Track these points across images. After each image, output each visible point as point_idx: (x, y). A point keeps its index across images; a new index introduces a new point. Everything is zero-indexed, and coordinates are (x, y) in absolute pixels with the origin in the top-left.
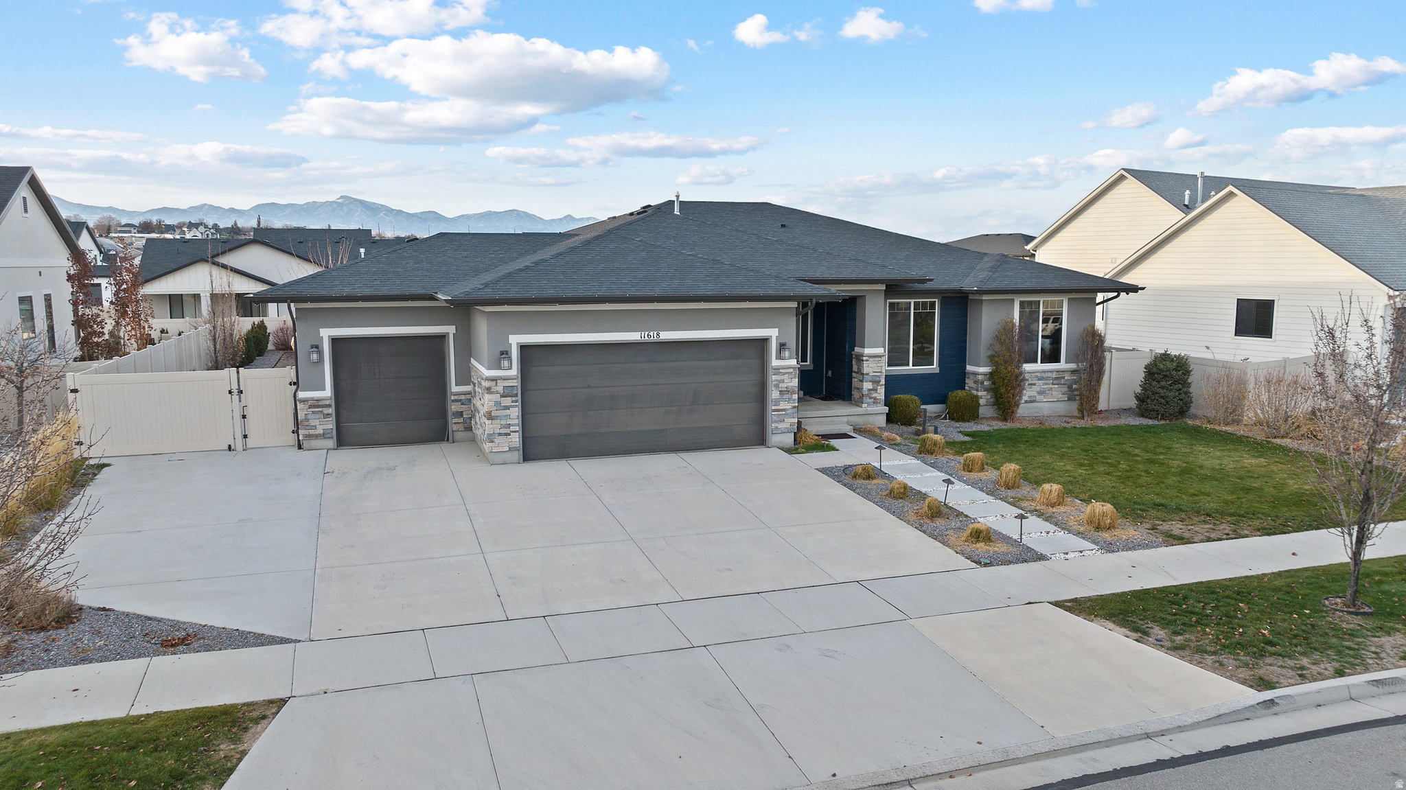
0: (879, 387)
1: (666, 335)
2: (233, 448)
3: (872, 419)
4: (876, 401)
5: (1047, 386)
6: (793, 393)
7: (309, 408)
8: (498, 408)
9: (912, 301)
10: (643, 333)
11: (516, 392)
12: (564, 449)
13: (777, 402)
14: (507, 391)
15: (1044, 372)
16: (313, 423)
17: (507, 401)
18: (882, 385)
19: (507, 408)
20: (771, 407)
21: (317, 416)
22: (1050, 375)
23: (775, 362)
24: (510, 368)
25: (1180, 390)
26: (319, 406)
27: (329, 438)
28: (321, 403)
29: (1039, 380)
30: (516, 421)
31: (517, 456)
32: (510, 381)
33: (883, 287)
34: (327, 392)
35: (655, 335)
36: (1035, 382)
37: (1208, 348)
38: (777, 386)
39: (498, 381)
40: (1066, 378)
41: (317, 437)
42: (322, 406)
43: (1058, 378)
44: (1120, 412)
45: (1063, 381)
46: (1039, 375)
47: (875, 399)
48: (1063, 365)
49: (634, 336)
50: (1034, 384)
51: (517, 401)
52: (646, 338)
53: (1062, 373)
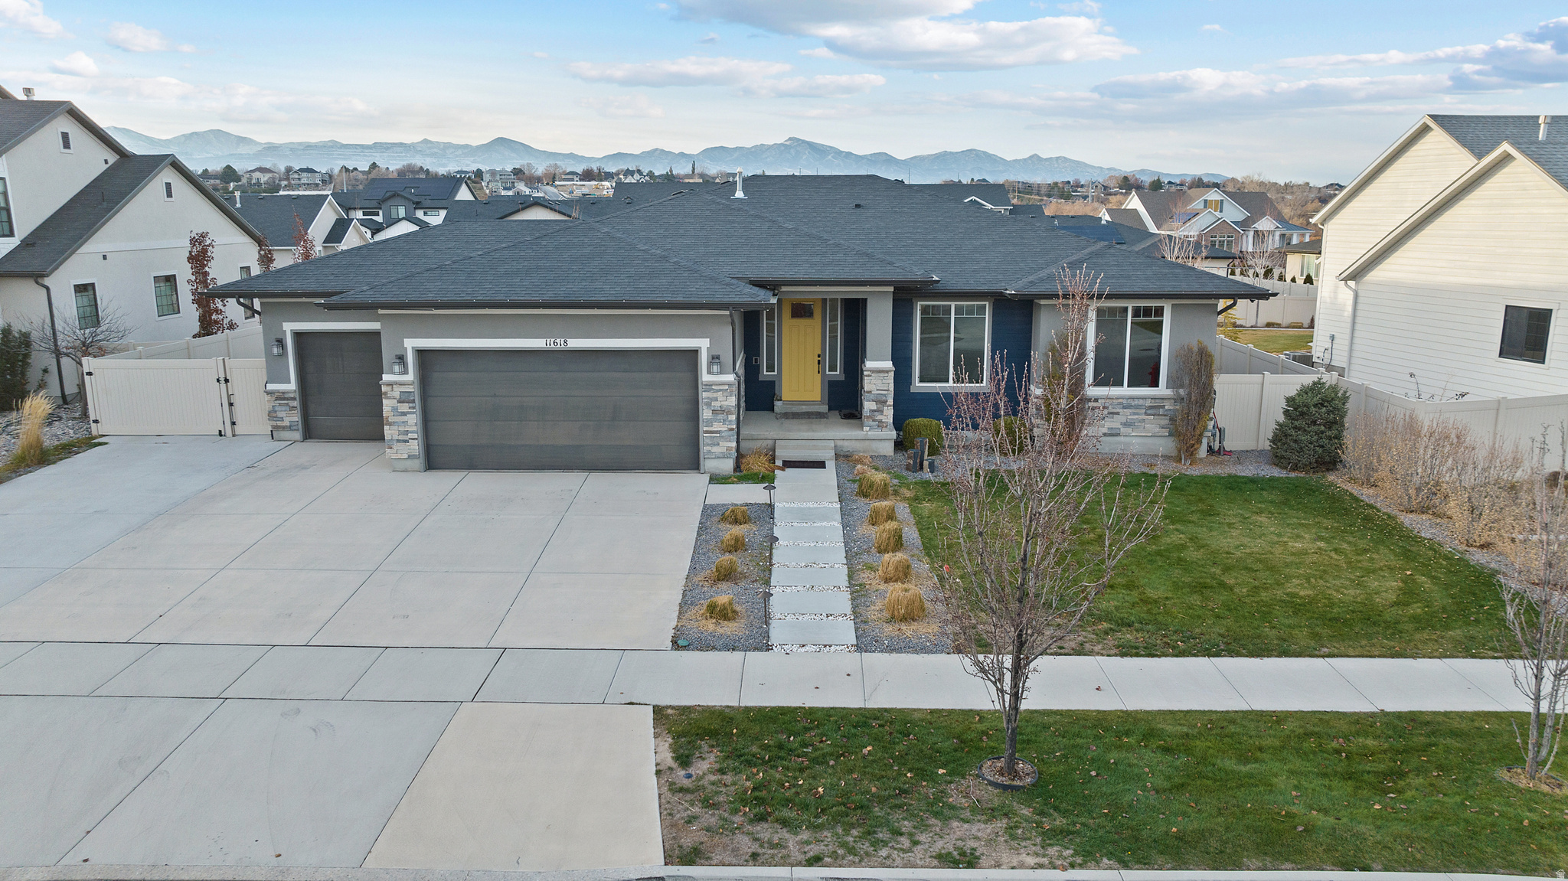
0: (886, 408)
1: (575, 343)
2: (223, 433)
3: (874, 445)
4: (881, 425)
5: (1137, 416)
6: (729, 413)
7: (276, 400)
8: (396, 413)
9: (953, 304)
10: (548, 340)
11: (412, 398)
12: (472, 460)
13: (709, 423)
14: (403, 398)
15: (1132, 398)
16: (280, 414)
17: (404, 407)
18: (890, 406)
19: (404, 414)
20: (703, 428)
21: (284, 409)
22: (1141, 402)
23: (705, 377)
24: (406, 372)
25: (1322, 432)
26: (284, 399)
27: (295, 430)
28: (286, 396)
29: (1124, 408)
30: (415, 429)
31: (418, 463)
32: (407, 386)
33: (891, 289)
34: (292, 386)
35: (562, 343)
36: (1118, 410)
37: (1411, 375)
38: (709, 405)
39: (394, 386)
40: (1166, 407)
41: (284, 428)
42: (288, 399)
43: (1154, 407)
44: (1241, 456)
45: (1161, 411)
46: (1125, 402)
47: (880, 421)
48: (1162, 390)
49: (539, 343)
50: (1118, 413)
51: (414, 408)
52: (552, 345)
53: (1161, 401)
